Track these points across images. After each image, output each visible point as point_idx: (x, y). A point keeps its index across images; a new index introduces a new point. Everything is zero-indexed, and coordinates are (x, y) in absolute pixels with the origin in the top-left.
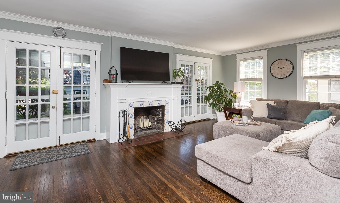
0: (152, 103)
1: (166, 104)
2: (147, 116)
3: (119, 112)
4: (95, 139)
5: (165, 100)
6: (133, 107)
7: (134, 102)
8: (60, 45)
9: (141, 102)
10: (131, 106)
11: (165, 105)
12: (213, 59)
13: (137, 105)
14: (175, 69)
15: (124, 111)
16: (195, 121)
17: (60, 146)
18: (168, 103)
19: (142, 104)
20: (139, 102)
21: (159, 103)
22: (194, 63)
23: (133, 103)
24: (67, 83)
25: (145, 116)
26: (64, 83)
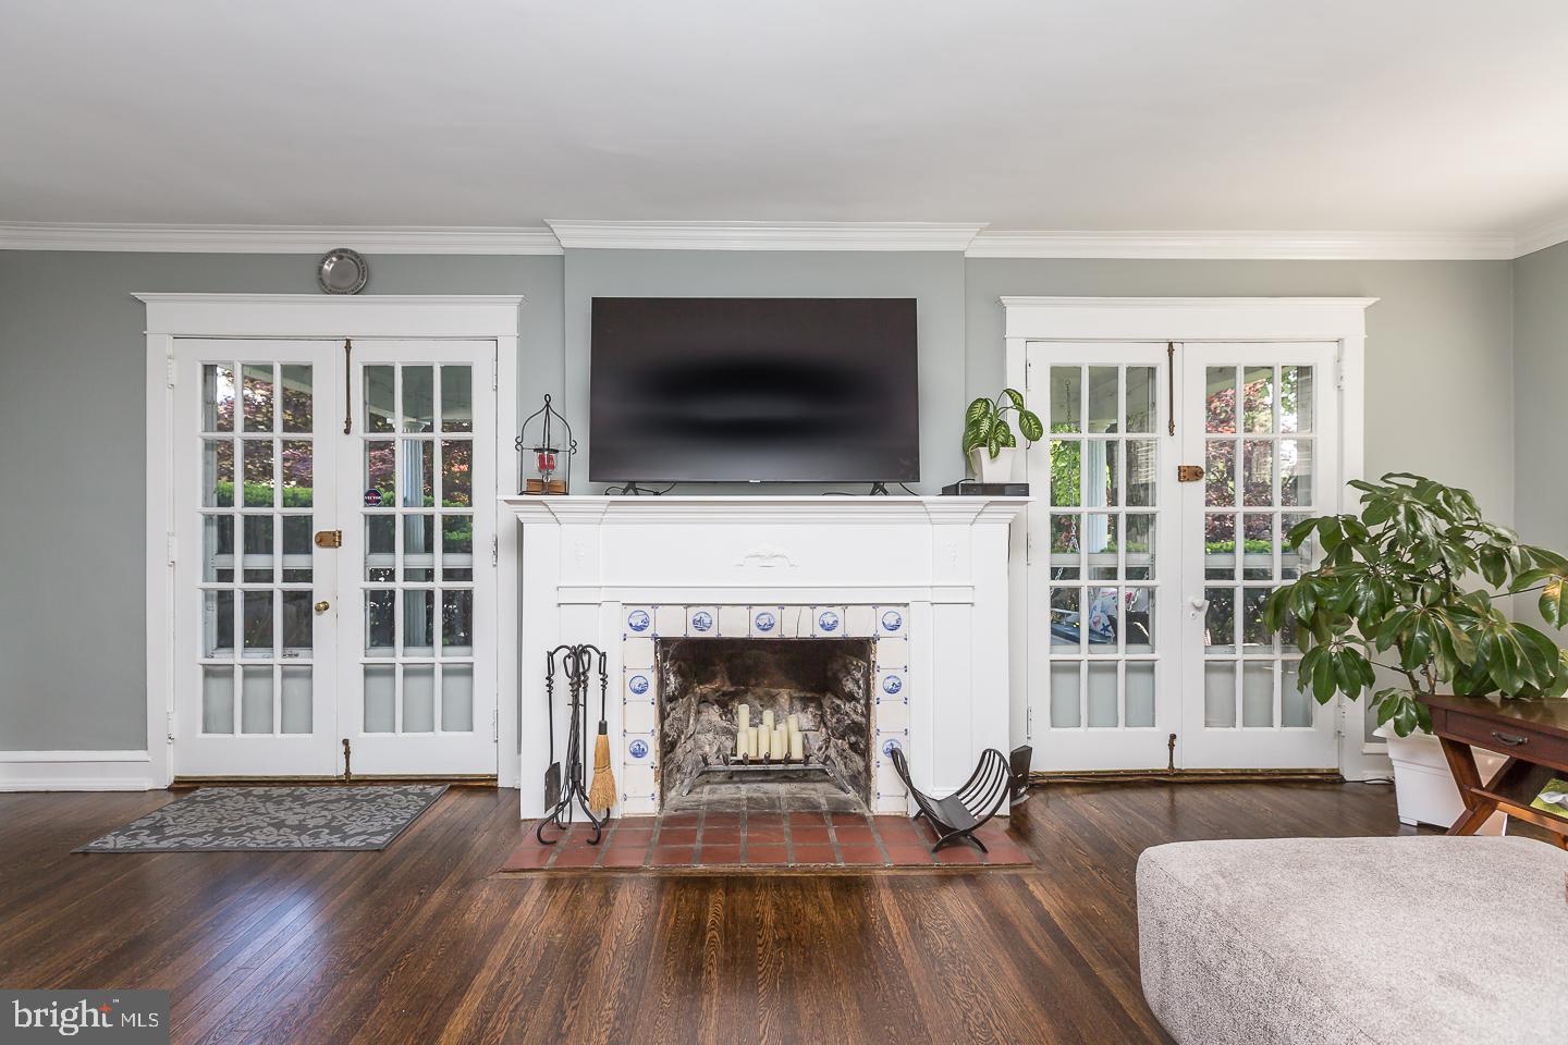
0: (778, 618)
1: (883, 632)
2: (809, 695)
3: (551, 655)
4: (495, 779)
5: (875, 605)
6: (648, 632)
7: (654, 606)
8: (348, 333)
9: (702, 609)
10: (639, 628)
11: (874, 640)
12: (1371, 301)
13: (676, 626)
14: (979, 400)
15: (578, 653)
16: (1181, 773)
17: (348, 781)
18: (895, 628)
19: (707, 620)
20: (688, 606)
21: (829, 620)
22: (1171, 351)
23: (648, 609)
24: (378, 501)
25: (796, 695)
26: (367, 501)
